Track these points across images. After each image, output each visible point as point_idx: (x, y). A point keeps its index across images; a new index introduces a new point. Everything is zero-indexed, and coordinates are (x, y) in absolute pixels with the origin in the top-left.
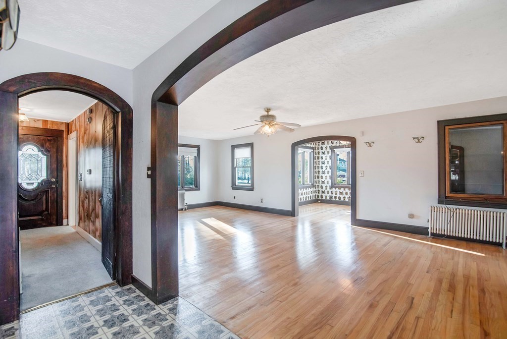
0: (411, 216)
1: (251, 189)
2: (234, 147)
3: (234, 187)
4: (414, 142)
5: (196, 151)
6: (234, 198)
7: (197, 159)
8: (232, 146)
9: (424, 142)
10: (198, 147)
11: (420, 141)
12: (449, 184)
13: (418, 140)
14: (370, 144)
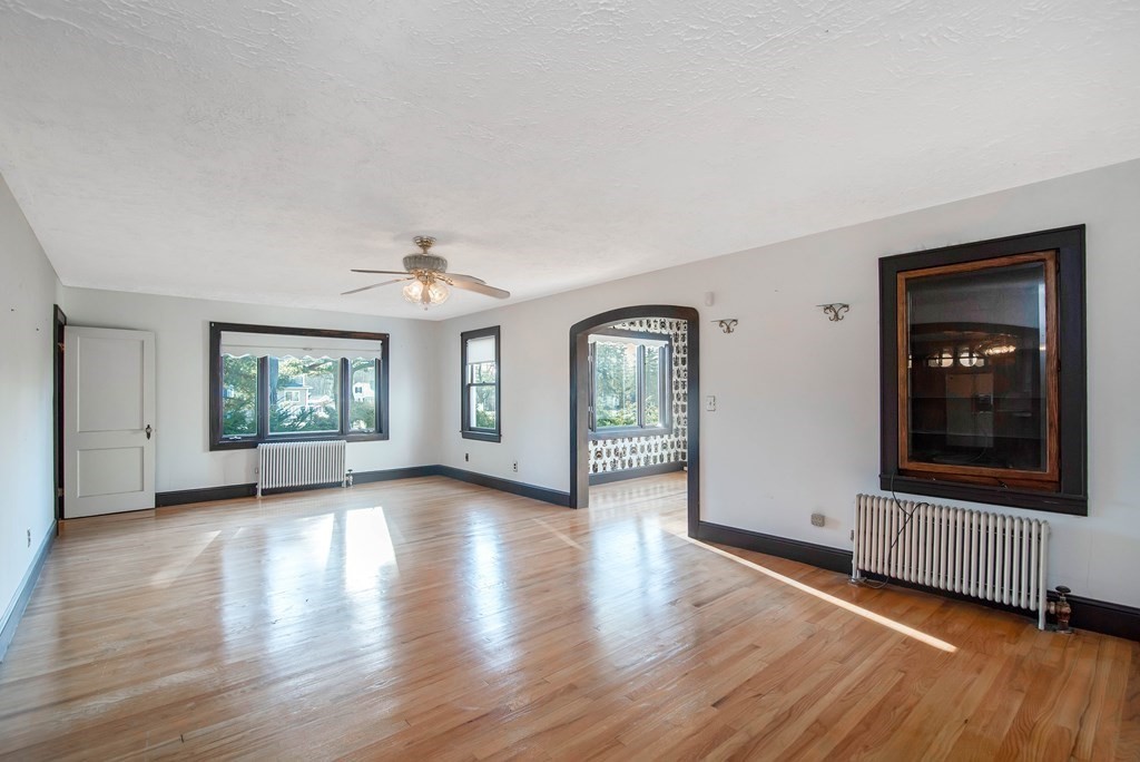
0: (819, 520)
1: (496, 437)
2: (466, 337)
3: (467, 432)
4: (826, 317)
5: (379, 348)
6: (467, 458)
7: (383, 366)
8: (462, 334)
9: (849, 317)
10: (384, 339)
11: (841, 314)
12: (905, 434)
13: (834, 311)
14: (727, 325)
